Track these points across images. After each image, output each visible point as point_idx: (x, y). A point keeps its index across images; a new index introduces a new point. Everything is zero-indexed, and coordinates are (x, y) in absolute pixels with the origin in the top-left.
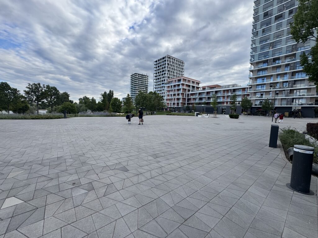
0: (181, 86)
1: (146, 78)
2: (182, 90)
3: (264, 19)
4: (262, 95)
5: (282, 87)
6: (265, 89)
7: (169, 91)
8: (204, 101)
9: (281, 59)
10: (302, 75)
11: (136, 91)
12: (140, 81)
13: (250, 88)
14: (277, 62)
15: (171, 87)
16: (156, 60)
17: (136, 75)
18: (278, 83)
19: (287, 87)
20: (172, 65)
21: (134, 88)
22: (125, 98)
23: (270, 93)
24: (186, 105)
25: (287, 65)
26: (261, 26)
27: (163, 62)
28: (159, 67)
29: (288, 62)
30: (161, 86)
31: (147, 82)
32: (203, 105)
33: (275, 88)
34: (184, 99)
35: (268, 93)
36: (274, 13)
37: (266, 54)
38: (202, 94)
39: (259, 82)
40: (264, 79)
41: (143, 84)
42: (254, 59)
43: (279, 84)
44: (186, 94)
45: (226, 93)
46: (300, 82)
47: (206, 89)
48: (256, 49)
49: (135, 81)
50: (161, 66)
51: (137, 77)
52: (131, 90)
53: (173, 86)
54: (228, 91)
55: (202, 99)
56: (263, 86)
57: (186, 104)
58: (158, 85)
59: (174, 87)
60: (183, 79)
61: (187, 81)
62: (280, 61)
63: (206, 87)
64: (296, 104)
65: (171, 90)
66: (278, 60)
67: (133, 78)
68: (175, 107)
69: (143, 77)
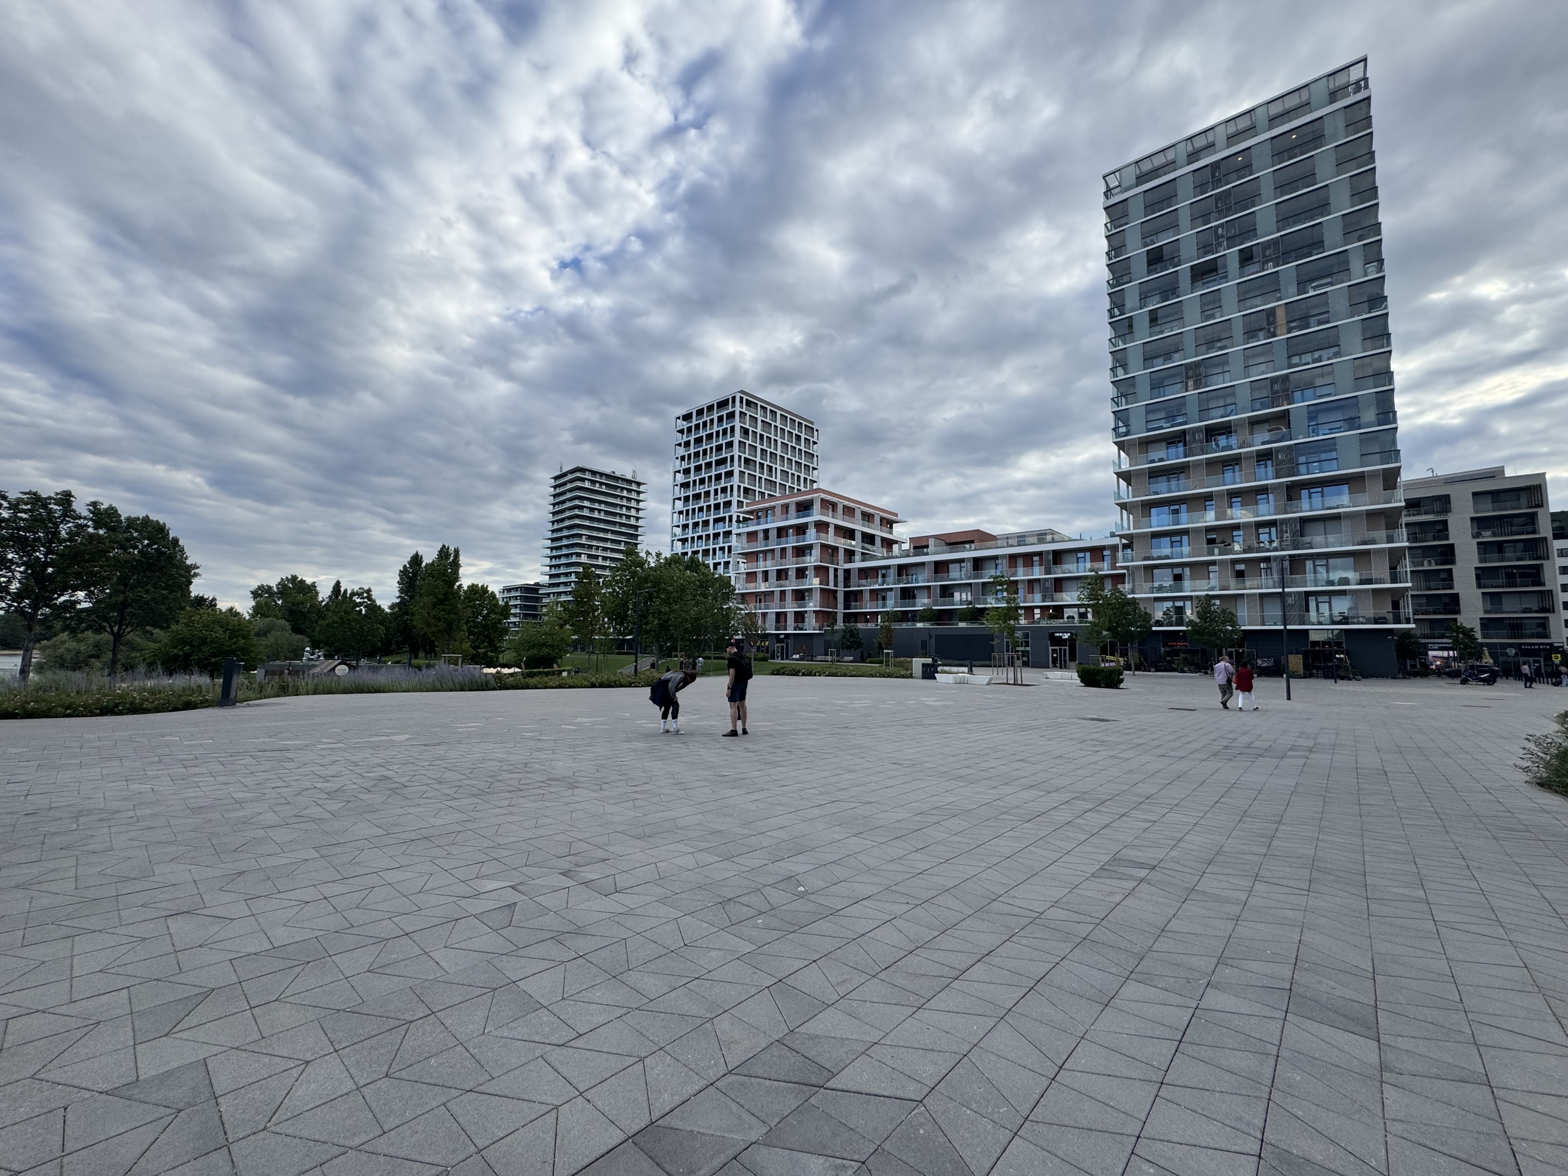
0: (812, 532)
1: (629, 491)
2: (816, 552)
3: (1149, 273)
4: (1178, 578)
5: (1256, 545)
6: (1186, 553)
7: (751, 556)
8: (922, 603)
9: (1236, 431)
10: (1323, 496)
11: (579, 555)
12: (603, 507)
13: (1125, 547)
14: (1222, 441)
15: (766, 537)
16: (683, 411)
17: (578, 474)
18: (1237, 527)
19: (1275, 544)
20: (762, 436)
21: (568, 537)
22: (516, 589)
23: (1212, 568)
24: (840, 625)
25: (1264, 457)
26: (1144, 298)
27: (720, 419)
28: (698, 441)
29: (1263, 443)
30: (711, 531)
31: (638, 510)
32: (919, 625)
33: (1227, 547)
34: (828, 595)
35: (1200, 569)
36: (1184, 255)
37: (1173, 410)
38: (912, 571)
39: (1160, 521)
40: (1176, 512)
41: (618, 520)
42: (1126, 426)
43: (1241, 533)
44: (836, 570)
45: (1020, 570)
46: (1320, 526)
47: (931, 549)
48: (1134, 385)
49: (577, 502)
50: (709, 437)
51: (587, 485)
52: (552, 549)
53: (773, 535)
54: (1028, 559)
55: (914, 597)
56: (1178, 538)
57: (840, 618)
58: (696, 525)
59: (779, 536)
60: (822, 500)
61: (840, 508)
62: (1233, 440)
63: (931, 542)
64: (1322, 619)
65: (765, 552)
66: (1223, 434)
67: (562, 489)
68: (787, 635)
69: (616, 488)
